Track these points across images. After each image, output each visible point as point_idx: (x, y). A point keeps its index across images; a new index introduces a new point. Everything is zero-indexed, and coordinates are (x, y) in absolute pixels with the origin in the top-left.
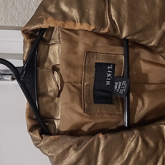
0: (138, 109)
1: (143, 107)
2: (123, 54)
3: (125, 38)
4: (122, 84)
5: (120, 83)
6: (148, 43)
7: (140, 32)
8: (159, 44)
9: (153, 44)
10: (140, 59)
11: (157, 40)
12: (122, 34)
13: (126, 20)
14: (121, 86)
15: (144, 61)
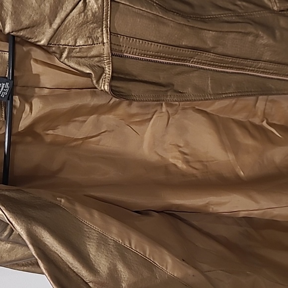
0: (24, 116)
1: (30, 113)
2: (8, 51)
3: (9, 34)
4: (5, 86)
5: (3, 84)
6: (37, 42)
7: (26, 28)
8: (50, 43)
9: (42, 43)
10: (31, 58)
11: (47, 40)
12: (4, 29)
13: (10, 13)
14: (4, 88)
15: (36, 61)
